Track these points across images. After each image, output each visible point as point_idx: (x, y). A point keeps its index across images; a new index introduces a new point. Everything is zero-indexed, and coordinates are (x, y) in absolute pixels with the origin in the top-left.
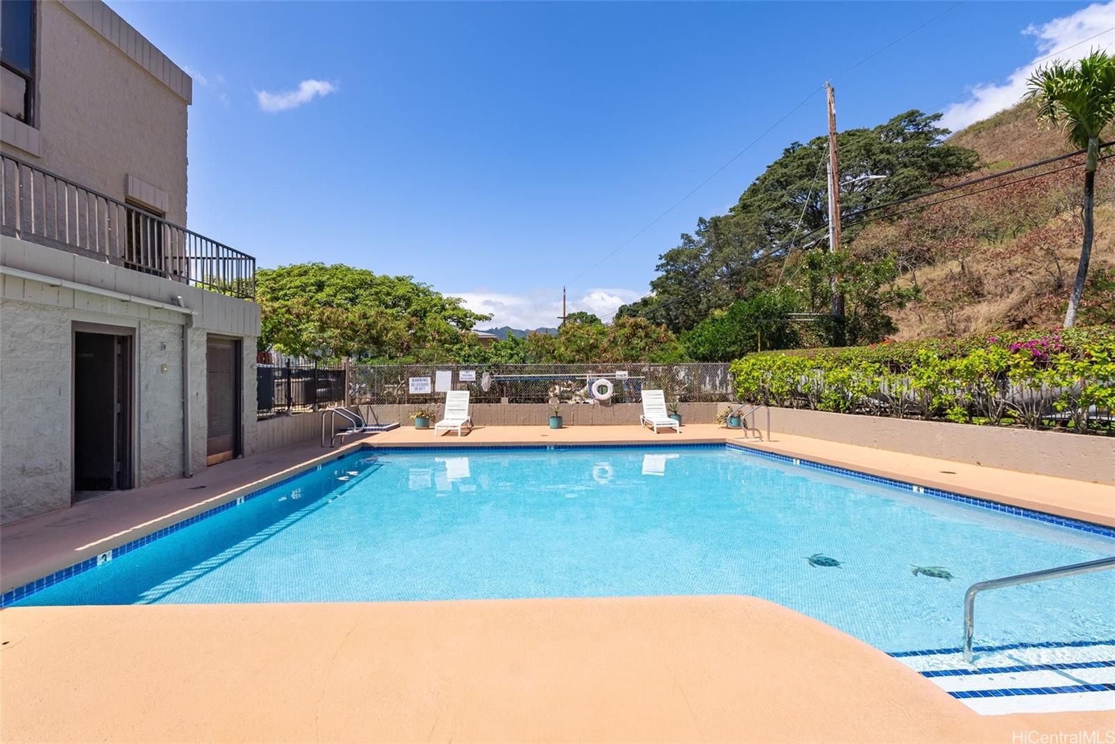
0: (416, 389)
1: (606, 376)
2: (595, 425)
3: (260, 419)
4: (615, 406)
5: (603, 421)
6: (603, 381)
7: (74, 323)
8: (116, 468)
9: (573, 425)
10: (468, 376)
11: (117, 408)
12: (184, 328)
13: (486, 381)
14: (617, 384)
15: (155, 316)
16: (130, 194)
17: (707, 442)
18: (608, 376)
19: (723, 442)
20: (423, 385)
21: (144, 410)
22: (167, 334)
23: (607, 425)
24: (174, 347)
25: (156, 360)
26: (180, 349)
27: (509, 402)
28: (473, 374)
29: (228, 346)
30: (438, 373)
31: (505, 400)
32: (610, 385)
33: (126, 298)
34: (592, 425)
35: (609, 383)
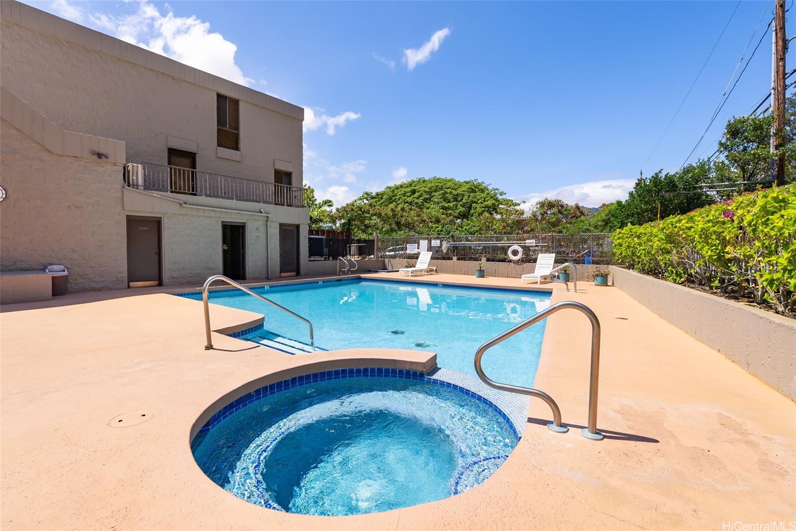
0: (410, 250)
1: (517, 243)
2: (509, 277)
3: (310, 261)
4: (524, 264)
5: (515, 275)
6: (516, 247)
7: (222, 222)
8: (242, 273)
9: (495, 276)
10: (436, 243)
11: (242, 251)
12: (267, 221)
13: (445, 246)
14: (526, 249)
15: (253, 217)
16: (276, 167)
17: (539, 290)
18: (519, 243)
19: (550, 291)
20: (413, 248)
21: (250, 253)
22: (260, 224)
23: (518, 278)
24: (263, 229)
25: (255, 234)
26: (265, 230)
27: (458, 260)
28: (438, 241)
29: (294, 228)
30: (421, 241)
31: (455, 258)
32: (520, 250)
33: (239, 212)
34: (507, 277)
35: (520, 247)
